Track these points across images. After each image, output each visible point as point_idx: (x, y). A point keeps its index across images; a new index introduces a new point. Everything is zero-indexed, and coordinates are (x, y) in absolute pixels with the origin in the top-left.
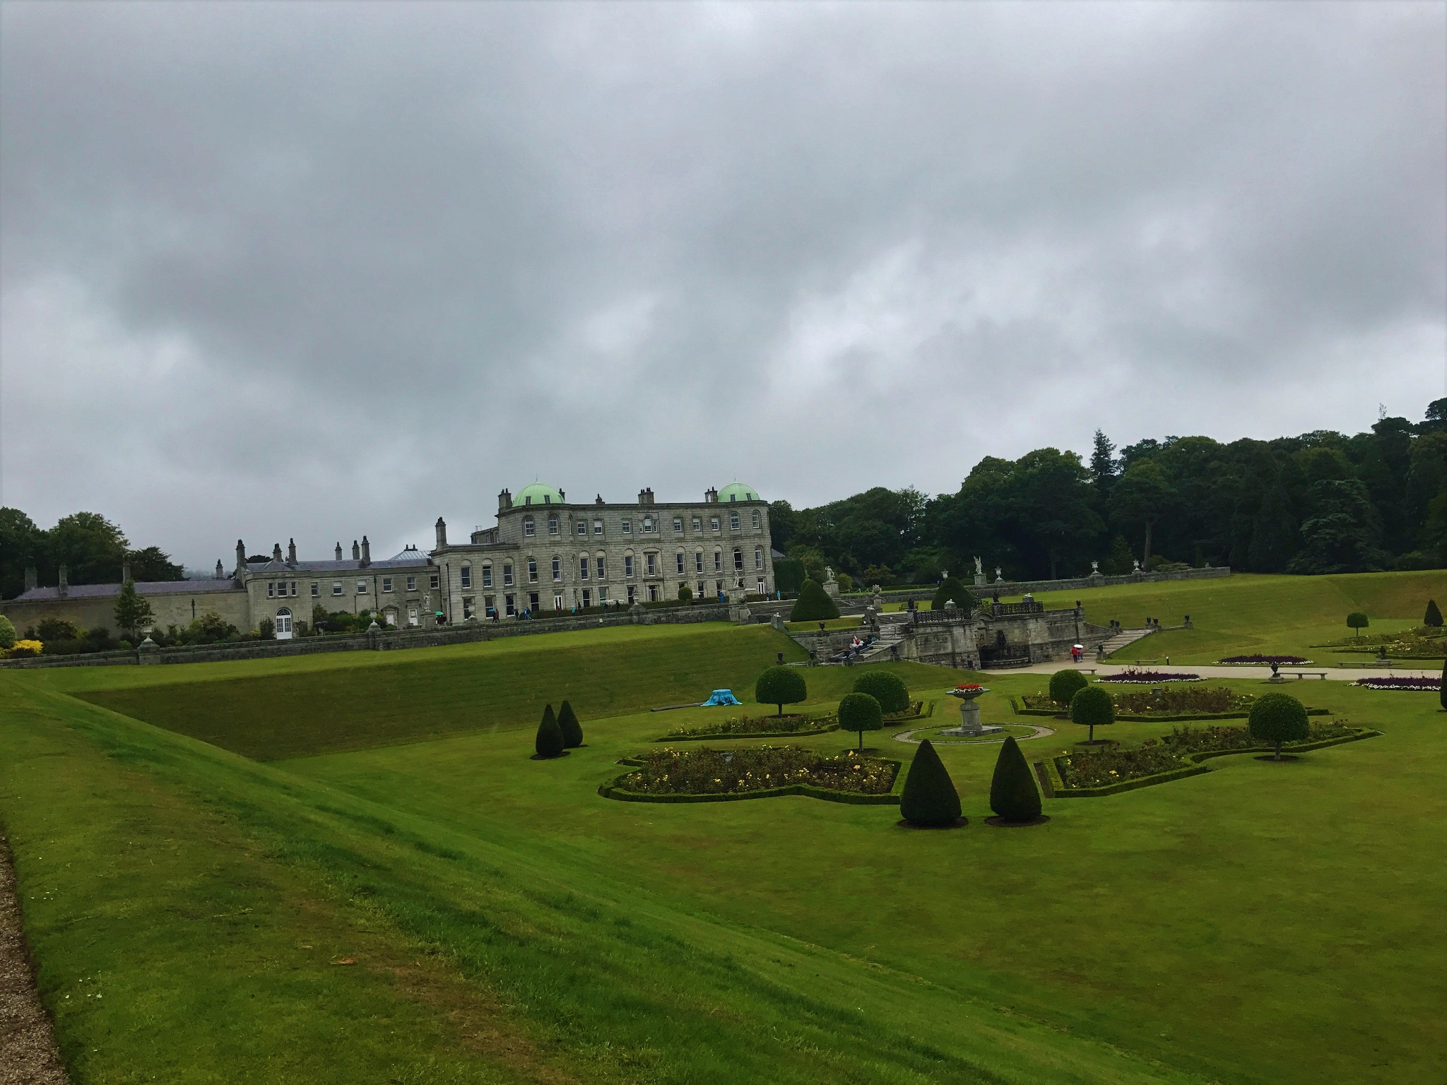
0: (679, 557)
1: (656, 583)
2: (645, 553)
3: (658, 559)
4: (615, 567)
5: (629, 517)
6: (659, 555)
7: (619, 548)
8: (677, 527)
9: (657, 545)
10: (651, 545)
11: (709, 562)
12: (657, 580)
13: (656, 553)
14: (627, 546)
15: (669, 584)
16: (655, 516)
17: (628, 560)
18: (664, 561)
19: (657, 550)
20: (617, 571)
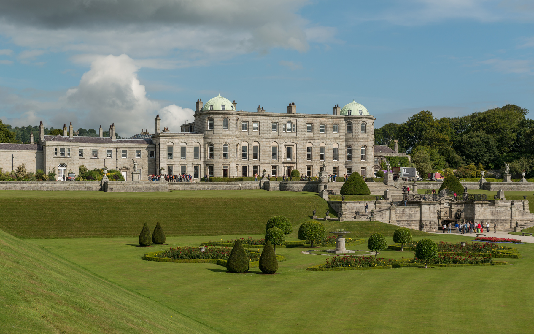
0: (309, 150)
1: (291, 165)
2: (285, 145)
3: (294, 150)
4: (265, 154)
5: (277, 121)
6: (295, 147)
7: (269, 141)
8: (309, 129)
9: (294, 141)
10: (290, 140)
11: (330, 154)
12: (292, 163)
13: (293, 145)
14: (273, 140)
15: (300, 166)
16: (294, 121)
17: (274, 149)
18: (299, 152)
19: (294, 144)
20: (266, 156)
